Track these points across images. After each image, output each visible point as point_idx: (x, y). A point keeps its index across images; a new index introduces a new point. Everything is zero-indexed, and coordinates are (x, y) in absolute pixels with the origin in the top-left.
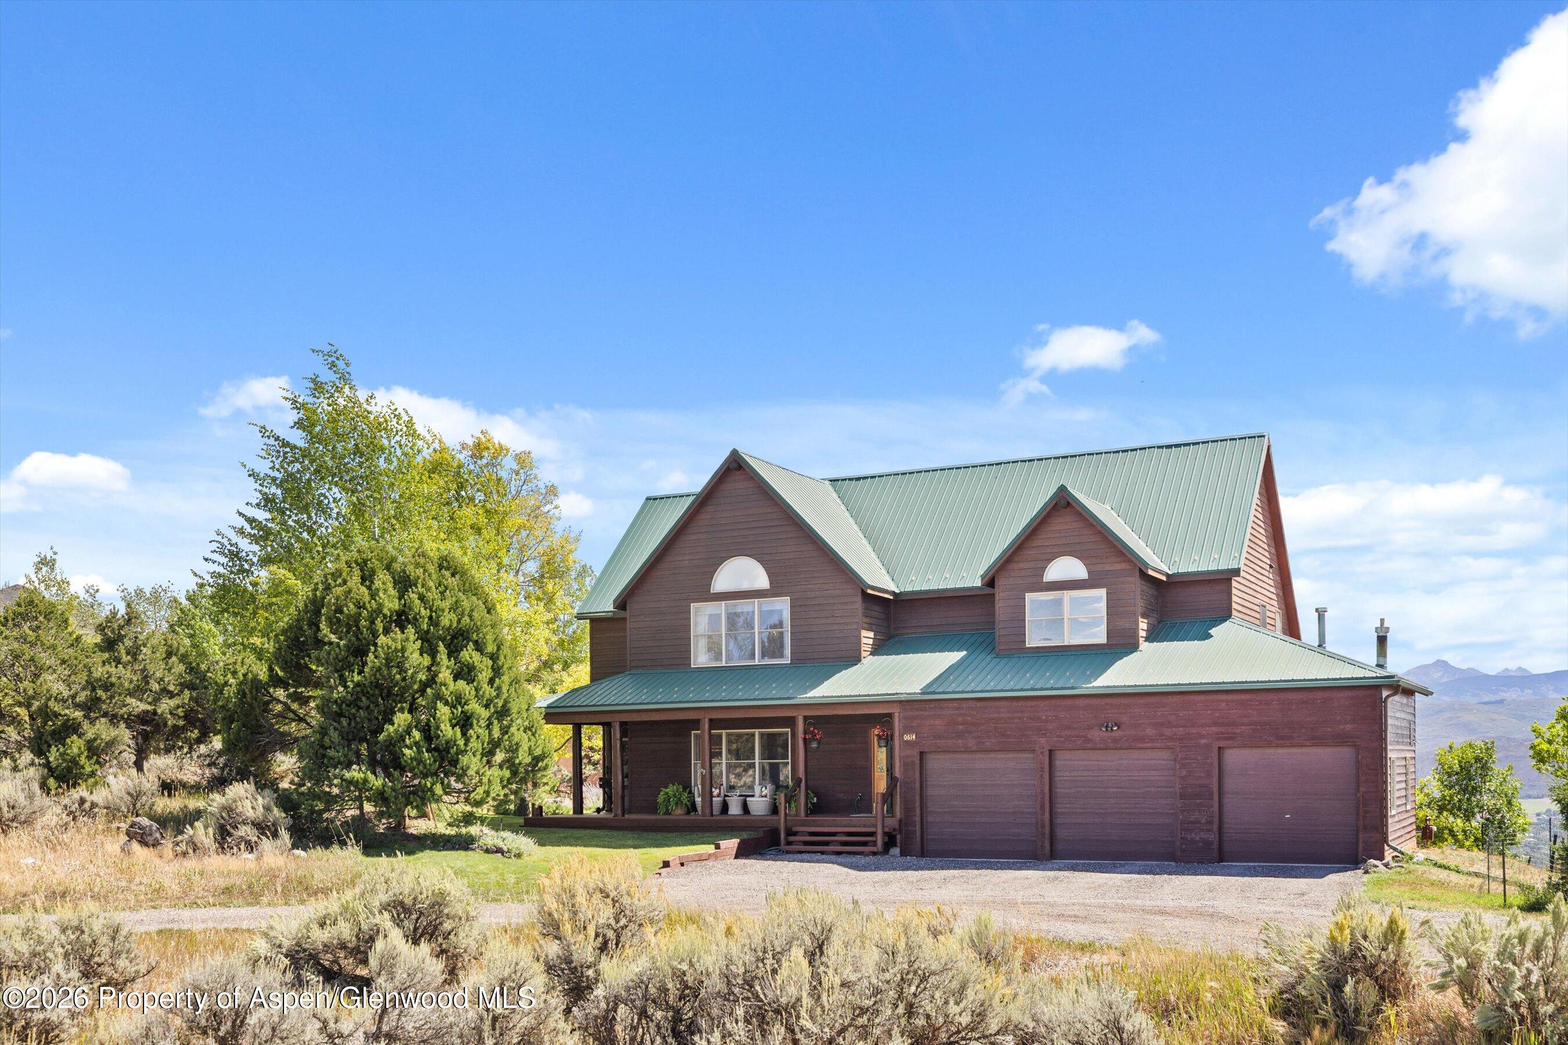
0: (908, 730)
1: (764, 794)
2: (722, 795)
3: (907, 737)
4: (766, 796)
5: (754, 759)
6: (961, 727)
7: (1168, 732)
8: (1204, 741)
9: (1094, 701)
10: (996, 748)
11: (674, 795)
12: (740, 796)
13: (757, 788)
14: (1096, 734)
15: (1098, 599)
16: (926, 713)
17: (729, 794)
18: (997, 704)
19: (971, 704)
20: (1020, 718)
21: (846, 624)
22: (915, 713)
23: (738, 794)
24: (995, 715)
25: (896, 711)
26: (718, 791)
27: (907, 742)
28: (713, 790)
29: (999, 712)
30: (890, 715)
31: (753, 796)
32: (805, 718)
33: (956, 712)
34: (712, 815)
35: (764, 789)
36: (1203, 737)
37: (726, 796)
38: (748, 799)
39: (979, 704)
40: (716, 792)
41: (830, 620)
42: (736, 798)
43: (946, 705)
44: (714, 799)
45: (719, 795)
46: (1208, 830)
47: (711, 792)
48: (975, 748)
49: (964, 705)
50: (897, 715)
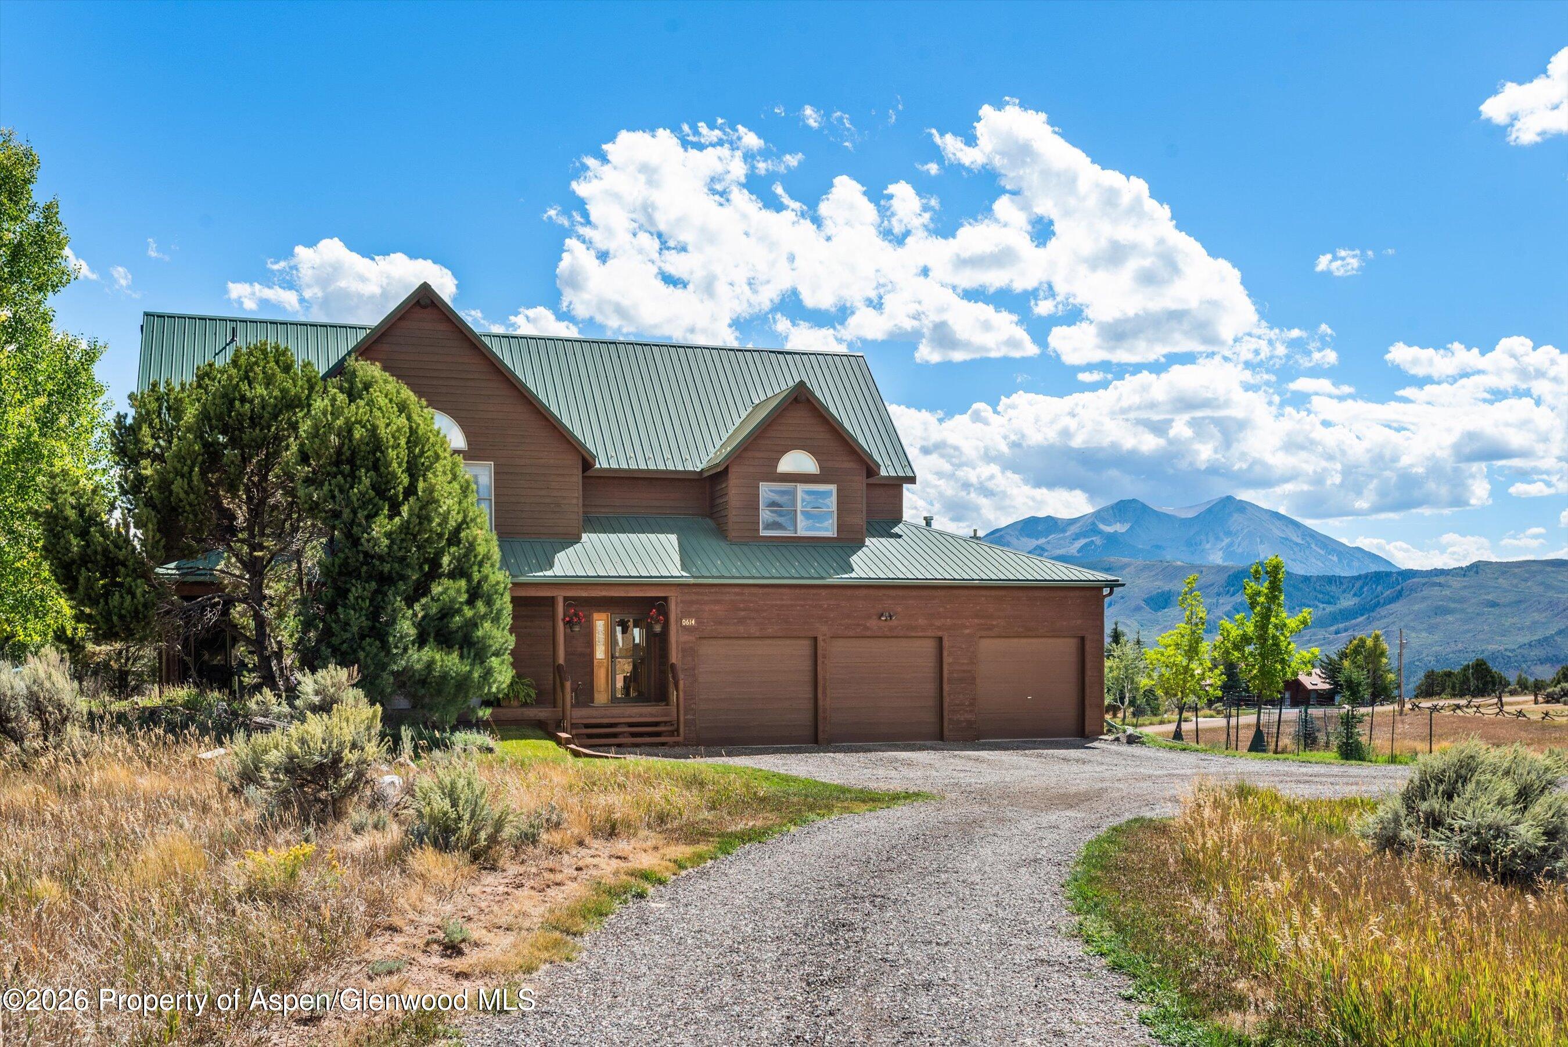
0: (688, 615)
3: (686, 622)
6: (743, 613)
7: (938, 623)
8: (967, 631)
9: (871, 592)
10: (780, 634)
14: (873, 623)
15: (826, 494)
16: (706, 598)
18: (780, 590)
19: (754, 590)
20: (802, 606)
21: (564, 498)
22: (694, 598)
24: (778, 602)
25: (672, 594)
27: (685, 627)
29: (782, 600)
30: (665, 599)
32: (566, 599)
33: (738, 598)
36: (967, 627)
39: (761, 591)
41: (543, 493)
43: (728, 590)
46: (971, 711)
48: (758, 634)
49: (746, 591)
50: (670, 598)
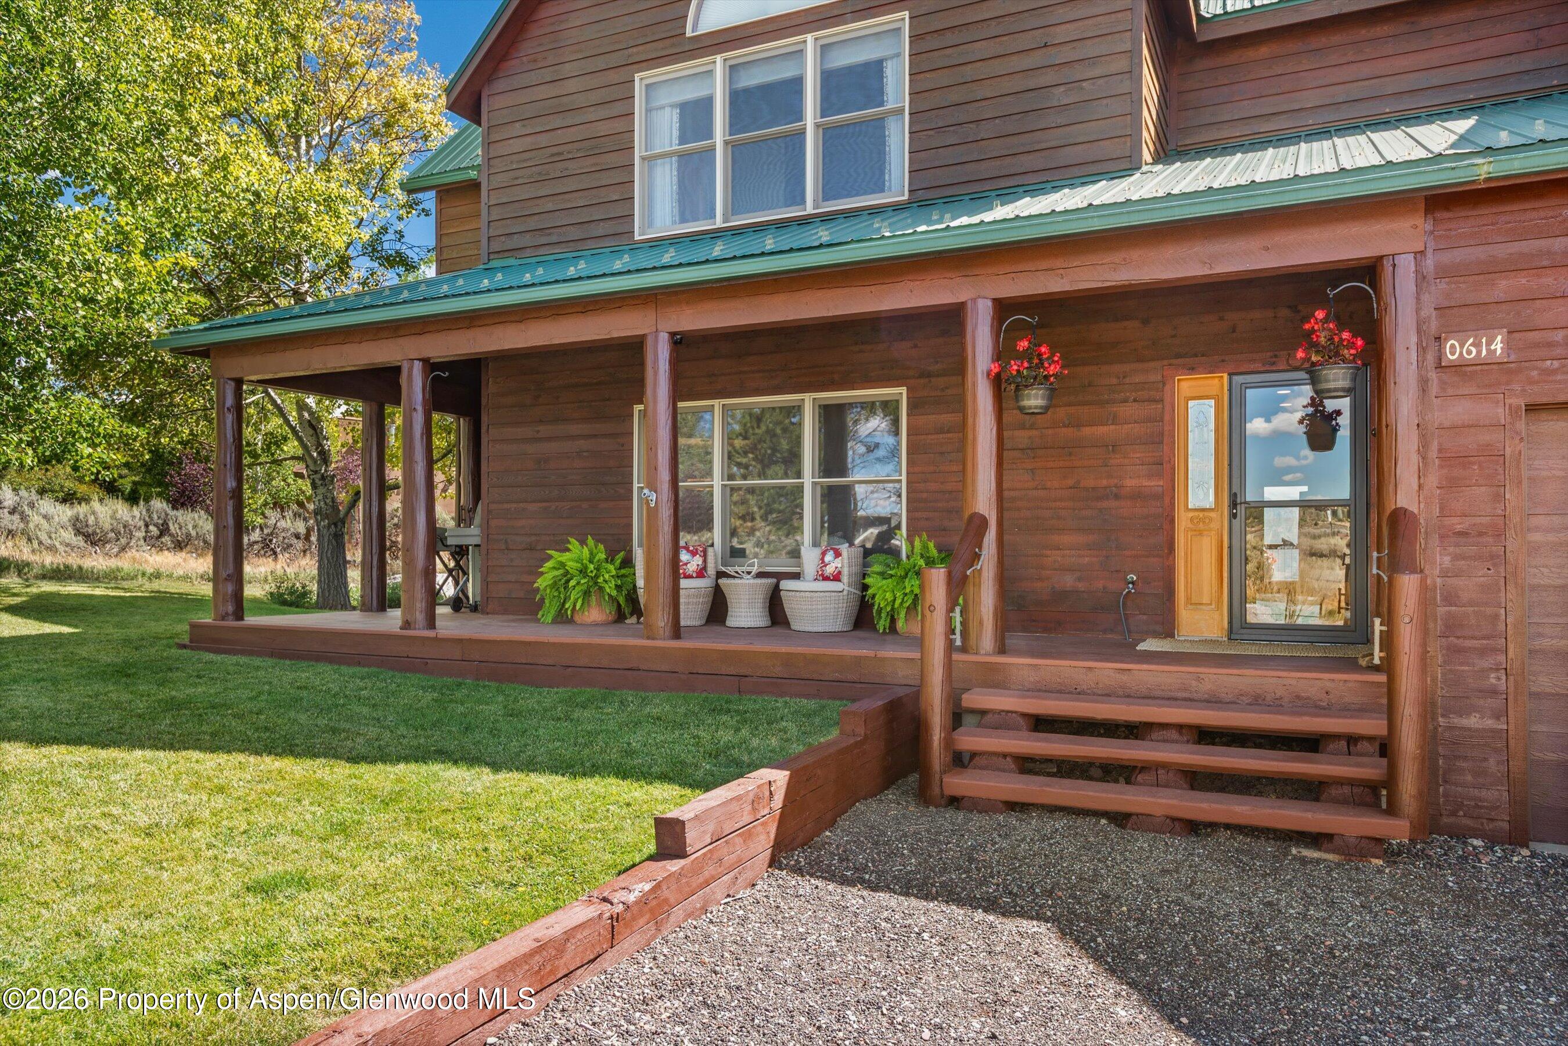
0: (1471, 319)
1: (829, 570)
2: (711, 571)
3: (1462, 349)
4: (837, 577)
5: (799, 475)
11: (583, 572)
12: (760, 575)
13: (810, 557)
17: (730, 570)
23: (755, 570)
26: (698, 560)
27: (1457, 368)
28: (684, 556)
30: (1371, 270)
31: (796, 576)
34: (677, 631)
35: (829, 557)
37: (720, 575)
38: (785, 584)
40: (691, 563)
42: (748, 581)
44: (684, 583)
45: (701, 573)
47: (675, 563)
50: (1406, 264)
